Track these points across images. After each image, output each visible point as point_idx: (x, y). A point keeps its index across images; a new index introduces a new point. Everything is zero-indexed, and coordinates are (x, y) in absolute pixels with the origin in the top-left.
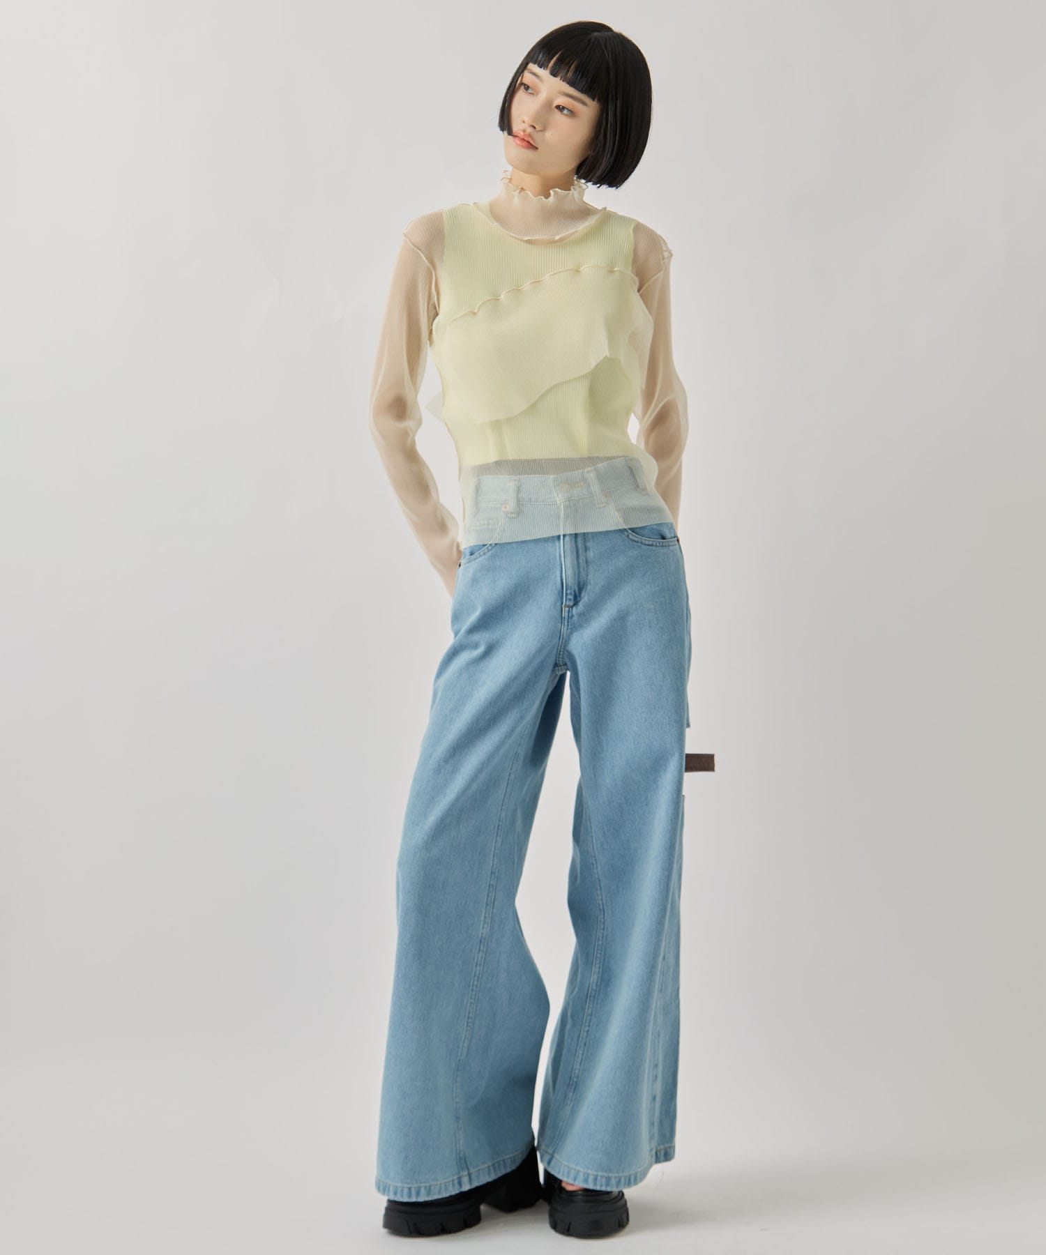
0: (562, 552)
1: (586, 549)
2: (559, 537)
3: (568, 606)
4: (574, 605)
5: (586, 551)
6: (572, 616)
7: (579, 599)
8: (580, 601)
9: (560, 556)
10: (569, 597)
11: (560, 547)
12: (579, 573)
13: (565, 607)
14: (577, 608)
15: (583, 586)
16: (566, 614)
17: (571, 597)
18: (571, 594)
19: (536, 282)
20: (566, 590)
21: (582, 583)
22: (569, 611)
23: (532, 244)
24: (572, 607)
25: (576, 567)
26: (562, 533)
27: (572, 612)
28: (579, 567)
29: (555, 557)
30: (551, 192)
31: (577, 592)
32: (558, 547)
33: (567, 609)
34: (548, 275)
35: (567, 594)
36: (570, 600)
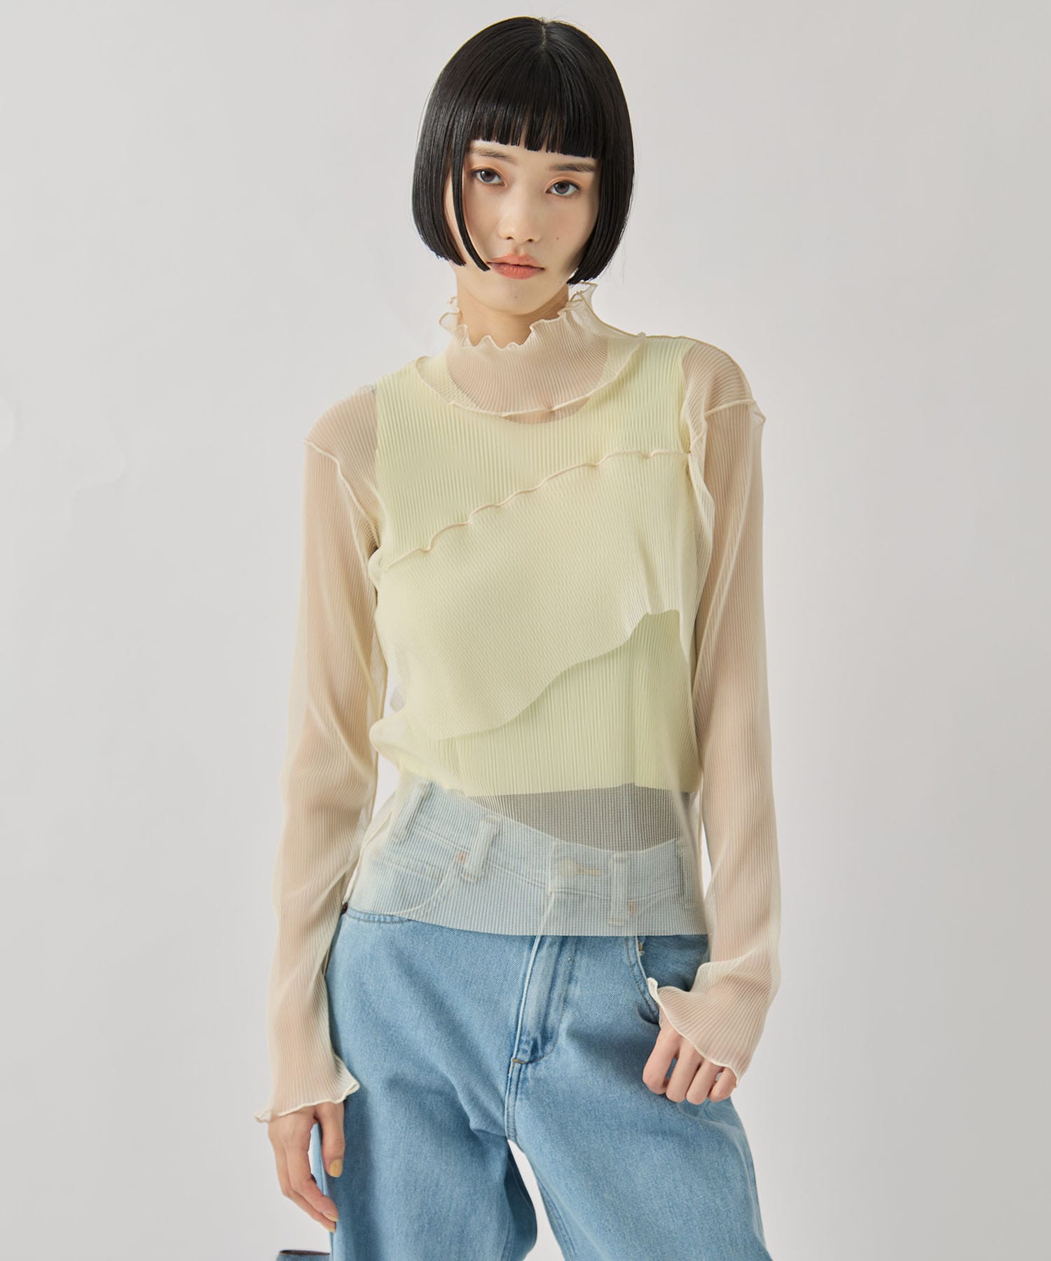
0: (529, 972)
1: (570, 979)
2: (533, 939)
3: (521, 1062)
4: (530, 1062)
5: (569, 982)
6: (525, 1079)
7: (540, 1053)
8: (541, 1058)
9: (525, 975)
10: (524, 1046)
11: (528, 963)
12: (547, 1015)
13: (514, 1062)
14: (534, 1068)
15: (552, 1033)
16: (515, 1074)
17: (528, 1048)
18: (527, 1042)
19: (525, 492)
20: (521, 1035)
21: (549, 1030)
22: (520, 1070)
23: (515, 421)
24: (527, 1064)
25: (544, 1003)
26: (540, 934)
27: (525, 1073)
28: (548, 1005)
29: (517, 974)
30: (531, 328)
31: (539, 1042)
32: (524, 960)
33: (517, 1066)
34: (546, 479)
35: (520, 1041)
36: (525, 1051)
